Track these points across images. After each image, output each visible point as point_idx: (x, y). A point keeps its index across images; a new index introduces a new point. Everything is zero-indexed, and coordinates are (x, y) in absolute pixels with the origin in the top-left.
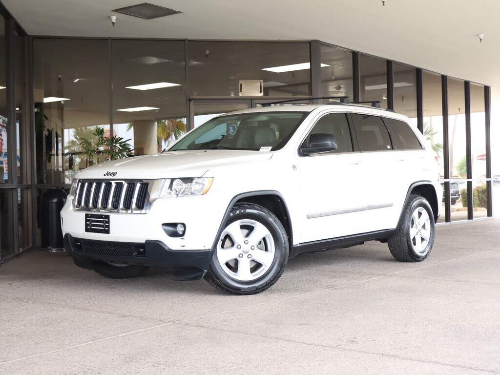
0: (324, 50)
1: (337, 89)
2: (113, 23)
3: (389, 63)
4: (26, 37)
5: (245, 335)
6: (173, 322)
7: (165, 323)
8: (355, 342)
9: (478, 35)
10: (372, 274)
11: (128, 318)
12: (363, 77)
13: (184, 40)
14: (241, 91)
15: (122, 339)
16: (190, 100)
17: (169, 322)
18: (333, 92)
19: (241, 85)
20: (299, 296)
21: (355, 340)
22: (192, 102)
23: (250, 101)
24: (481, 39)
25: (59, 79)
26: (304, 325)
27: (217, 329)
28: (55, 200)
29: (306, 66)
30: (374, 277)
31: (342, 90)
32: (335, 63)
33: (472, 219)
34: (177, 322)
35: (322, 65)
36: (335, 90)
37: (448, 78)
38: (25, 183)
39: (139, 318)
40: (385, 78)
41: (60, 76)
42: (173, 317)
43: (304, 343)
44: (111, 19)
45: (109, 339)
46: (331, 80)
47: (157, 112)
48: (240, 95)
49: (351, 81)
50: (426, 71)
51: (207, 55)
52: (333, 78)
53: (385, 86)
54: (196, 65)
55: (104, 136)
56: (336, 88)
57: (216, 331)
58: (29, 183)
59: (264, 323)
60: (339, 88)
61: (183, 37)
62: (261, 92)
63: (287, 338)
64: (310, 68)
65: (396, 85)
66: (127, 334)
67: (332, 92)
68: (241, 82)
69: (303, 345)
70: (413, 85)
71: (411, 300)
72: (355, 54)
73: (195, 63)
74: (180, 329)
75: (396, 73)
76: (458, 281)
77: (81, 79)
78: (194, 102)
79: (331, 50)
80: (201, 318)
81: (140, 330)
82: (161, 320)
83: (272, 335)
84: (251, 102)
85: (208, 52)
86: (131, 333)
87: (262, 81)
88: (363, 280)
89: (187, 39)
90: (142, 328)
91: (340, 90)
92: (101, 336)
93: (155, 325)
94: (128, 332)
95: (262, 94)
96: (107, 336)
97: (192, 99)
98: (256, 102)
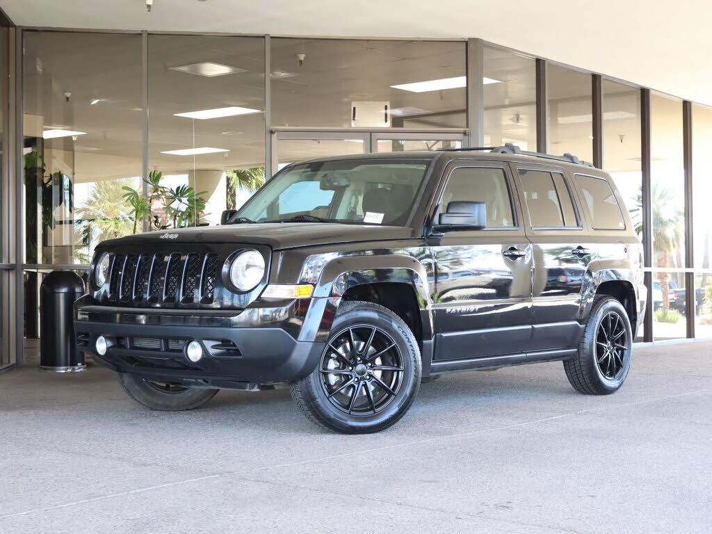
0: (487, 56)
1: (514, 121)
2: (149, 6)
3: (596, 78)
4: (12, 29)
6: (221, 474)
7: (207, 475)
8: (508, 507)
10: (553, 411)
11: (149, 467)
12: (553, 102)
13: (263, 37)
14: (354, 119)
15: (134, 498)
16: (272, 132)
17: (214, 474)
18: (508, 127)
19: (354, 108)
20: (430, 441)
21: (509, 505)
22: (275, 136)
25: (67, 98)
26: (430, 482)
27: (288, 486)
28: (64, 290)
29: (460, 82)
30: (557, 415)
31: (522, 123)
32: (510, 78)
34: (226, 474)
35: (486, 81)
36: (512, 122)
37: (693, 104)
39: (168, 468)
40: (590, 103)
41: (68, 95)
42: (222, 468)
43: (424, 508)
45: (113, 497)
46: (504, 106)
47: (226, 155)
48: (353, 125)
49: (534, 109)
50: (658, 94)
51: (301, 61)
52: (507, 102)
53: (589, 118)
56: (512, 119)
57: (287, 488)
58: (13, 261)
60: (518, 119)
61: (262, 32)
62: (386, 121)
63: (399, 501)
64: (465, 86)
65: (607, 116)
66: (144, 490)
67: (507, 125)
68: (354, 104)
69: (424, 510)
72: (540, 63)
73: (283, 74)
74: (229, 485)
75: (608, 95)
77: (103, 100)
78: (278, 135)
79: (500, 55)
80: (266, 469)
81: (165, 485)
82: (201, 471)
83: (376, 495)
84: (370, 135)
85: (302, 57)
86: (150, 488)
87: (388, 104)
88: (538, 419)
89: (268, 35)
90: (169, 483)
91: (519, 124)
92: (101, 492)
93: (190, 478)
94: (146, 488)
95: (388, 124)
96: (111, 492)
97: (275, 131)
98: (378, 137)
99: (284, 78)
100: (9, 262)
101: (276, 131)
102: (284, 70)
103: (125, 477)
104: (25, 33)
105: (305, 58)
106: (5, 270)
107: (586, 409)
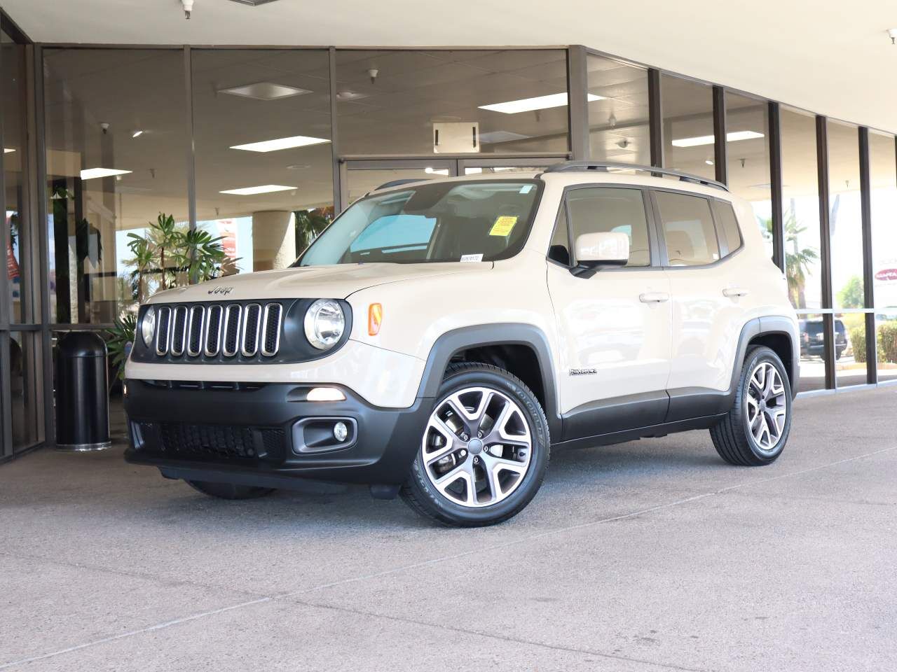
0: (594, 66)
1: (621, 146)
2: (188, 13)
3: (717, 91)
4: (28, 47)
5: (417, 625)
6: (272, 596)
7: (254, 599)
8: (653, 641)
9: (887, 31)
11: (179, 588)
12: (668, 121)
13: (327, 49)
14: (437, 144)
15: (152, 639)
16: (340, 162)
17: (263, 596)
18: (615, 152)
19: (437, 131)
20: (541, 537)
21: (653, 636)
22: (344, 166)
23: (454, 161)
24: (893, 38)
25: (105, 130)
26: (546, 600)
27: (360, 613)
28: (82, 354)
29: (560, 100)
30: (693, 496)
31: (629, 147)
32: (615, 93)
33: (875, 382)
34: (279, 597)
35: (592, 98)
36: (618, 147)
37: (828, 120)
38: (29, 322)
39: (204, 589)
40: (711, 121)
41: (106, 126)
42: (274, 586)
43: (541, 644)
44: (184, 6)
45: (125, 638)
46: (608, 128)
47: (293, 194)
48: (436, 151)
49: (647, 129)
50: (788, 108)
51: (373, 79)
53: (710, 139)
54: (355, 100)
55: (174, 230)
56: (619, 144)
57: (357, 615)
58: (38, 321)
59: (461, 597)
60: (625, 143)
61: (326, 44)
62: (475, 145)
63: (506, 634)
64: (567, 104)
65: (731, 137)
66: (168, 624)
67: (613, 151)
68: (436, 126)
69: (540, 648)
70: (762, 135)
71: (770, 544)
72: (653, 74)
73: (351, 95)
74: (282, 614)
75: (731, 111)
76: (861, 502)
77: (147, 132)
78: (347, 165)
80: (331, 587)
81: (197, 616)
82: (246, 593)
83: (476, 626)
84: (456, 163)
85: (374, 73)
86: (176, 622)
87: (476, 125)
88: (671, 502)
89: (334, 47)
90: (202, 612)
91: (626, 149)
92: (110, 629)
93: (231, 605)
94: (170, 621)
95: (477, 150)
96: (122, 629)
97: (344, 160)
98: (465, 165)
99: (354, 101)
100: (33, 322)
101: (346, 160)
102: (354, 90)
103: (146, 604)
104: (45, 51)
105: (377, 74)
106: (30, 331)
107: (727, 486)
